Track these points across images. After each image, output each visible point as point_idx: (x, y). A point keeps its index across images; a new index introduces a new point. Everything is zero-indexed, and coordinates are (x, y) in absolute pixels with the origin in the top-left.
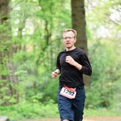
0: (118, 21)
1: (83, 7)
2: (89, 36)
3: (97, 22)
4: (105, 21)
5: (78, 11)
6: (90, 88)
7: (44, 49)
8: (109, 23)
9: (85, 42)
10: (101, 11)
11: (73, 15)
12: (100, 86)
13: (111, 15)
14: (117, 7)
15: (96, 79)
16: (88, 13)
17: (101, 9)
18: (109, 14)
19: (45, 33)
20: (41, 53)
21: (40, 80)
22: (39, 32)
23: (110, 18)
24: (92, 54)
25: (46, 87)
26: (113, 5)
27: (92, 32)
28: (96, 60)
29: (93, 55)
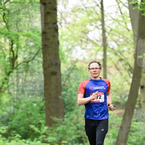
0: (97, 41)
1: (55, 23)
2: (63, 59)
3: (72, 42)
4: (81, 41)
5: (50, 28)
6: (64, 120)
7: (8, 74)
8: (87, 43)
9: (58, 65)
10: (77, 28)
11: (44, 33)
12: (75, 118)
13: (90, 33)
14: (96, 23)
15: (71, 110)
16: (62, 30)
17: (77, 26)
18: (87, 32)
19: (10, 54)
20: (6, 79)
21: (3, 111)
22: (3, 53)
23: (87, 37)
24: (67, 79)
25: (10, 119)
26: (91, 21)
27: (66, 53)
28: (71, 87)
29: (67, 82)
